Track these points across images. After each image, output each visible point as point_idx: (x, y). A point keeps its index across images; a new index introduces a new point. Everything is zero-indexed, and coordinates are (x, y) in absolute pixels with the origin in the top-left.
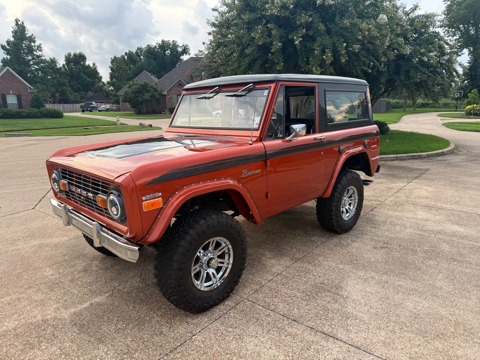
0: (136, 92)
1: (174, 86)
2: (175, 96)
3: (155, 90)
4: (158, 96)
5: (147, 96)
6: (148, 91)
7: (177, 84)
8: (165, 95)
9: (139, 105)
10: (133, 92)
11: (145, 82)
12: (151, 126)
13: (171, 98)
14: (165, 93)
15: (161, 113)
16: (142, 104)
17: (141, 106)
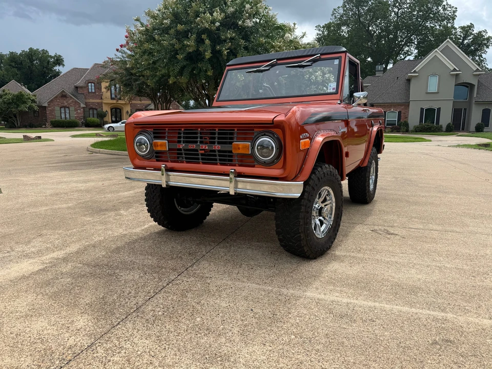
0: (9, 103)
1: (56, 97)
2: (57, 108)
3: (33, 101)
4: (36, 108)
5: (24, 108)
6: (25, 102)
7: (60, 96)
8: (45, 107)
9: (11, 118)
10: (5, 103)
11: (21, 92)
12: (40, 137)
13: (53, 110)
14: (46, 105)
15: (41, 127)
16: (16, 117)
17: (14, 118)
